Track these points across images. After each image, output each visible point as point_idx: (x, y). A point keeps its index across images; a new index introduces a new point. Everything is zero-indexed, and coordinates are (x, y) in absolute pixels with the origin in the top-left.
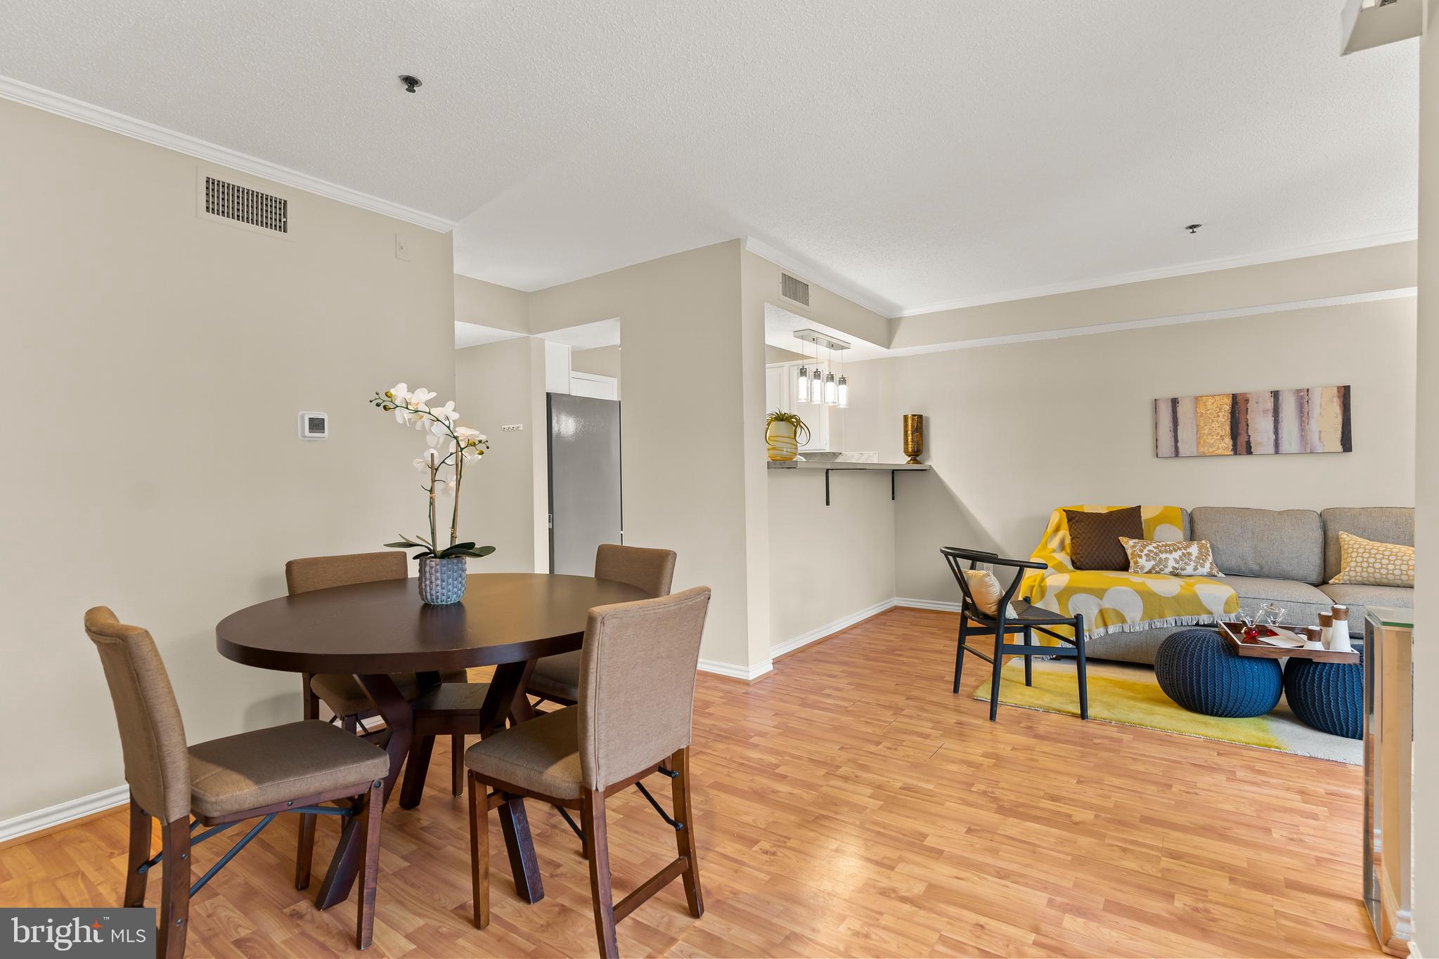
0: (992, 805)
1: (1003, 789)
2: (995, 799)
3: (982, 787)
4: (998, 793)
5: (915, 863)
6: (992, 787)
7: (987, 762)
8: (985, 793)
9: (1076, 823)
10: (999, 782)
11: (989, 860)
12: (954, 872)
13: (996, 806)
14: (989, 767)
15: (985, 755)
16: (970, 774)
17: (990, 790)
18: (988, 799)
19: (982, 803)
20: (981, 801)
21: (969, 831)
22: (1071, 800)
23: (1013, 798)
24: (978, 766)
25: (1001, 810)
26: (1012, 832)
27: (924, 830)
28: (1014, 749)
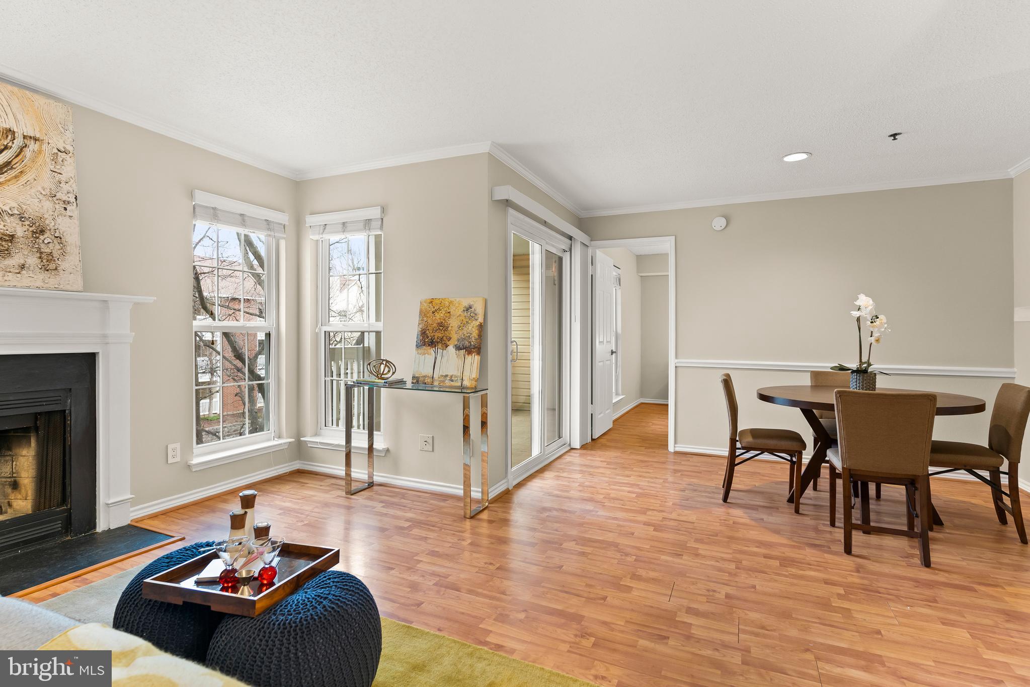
0: (621, 547)
1: (615, 559)
2: (619, 551)
3: (629, 559)
4: (618, 556)
5: (655, 520)
6: (622, 559)
7: (627, 582)
8: (627, 555)
9: (574, 540)
10: (618, 563)
11: (621, 523)
12: (636, 518)
13: (619, 547)
14: (625, 577)
15: (629, 589)
16: (639, 569)
17: (623, 557)
18: (624, 551)
19: (629, 549)
20: (629, 550)
21: (633, 534)
22: (572, 554)
23: (609, 552)
24: (635, 577)
25: (616, 545)
26: (611, 534)
27: (654, 533)
28: (605, 598)
